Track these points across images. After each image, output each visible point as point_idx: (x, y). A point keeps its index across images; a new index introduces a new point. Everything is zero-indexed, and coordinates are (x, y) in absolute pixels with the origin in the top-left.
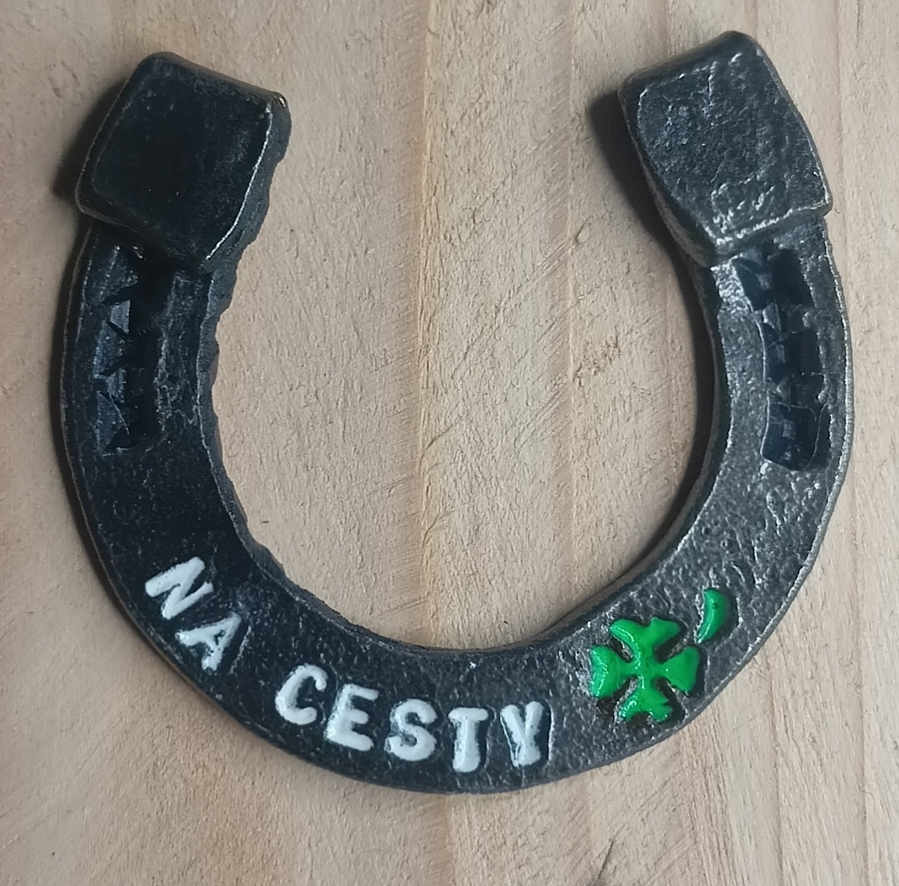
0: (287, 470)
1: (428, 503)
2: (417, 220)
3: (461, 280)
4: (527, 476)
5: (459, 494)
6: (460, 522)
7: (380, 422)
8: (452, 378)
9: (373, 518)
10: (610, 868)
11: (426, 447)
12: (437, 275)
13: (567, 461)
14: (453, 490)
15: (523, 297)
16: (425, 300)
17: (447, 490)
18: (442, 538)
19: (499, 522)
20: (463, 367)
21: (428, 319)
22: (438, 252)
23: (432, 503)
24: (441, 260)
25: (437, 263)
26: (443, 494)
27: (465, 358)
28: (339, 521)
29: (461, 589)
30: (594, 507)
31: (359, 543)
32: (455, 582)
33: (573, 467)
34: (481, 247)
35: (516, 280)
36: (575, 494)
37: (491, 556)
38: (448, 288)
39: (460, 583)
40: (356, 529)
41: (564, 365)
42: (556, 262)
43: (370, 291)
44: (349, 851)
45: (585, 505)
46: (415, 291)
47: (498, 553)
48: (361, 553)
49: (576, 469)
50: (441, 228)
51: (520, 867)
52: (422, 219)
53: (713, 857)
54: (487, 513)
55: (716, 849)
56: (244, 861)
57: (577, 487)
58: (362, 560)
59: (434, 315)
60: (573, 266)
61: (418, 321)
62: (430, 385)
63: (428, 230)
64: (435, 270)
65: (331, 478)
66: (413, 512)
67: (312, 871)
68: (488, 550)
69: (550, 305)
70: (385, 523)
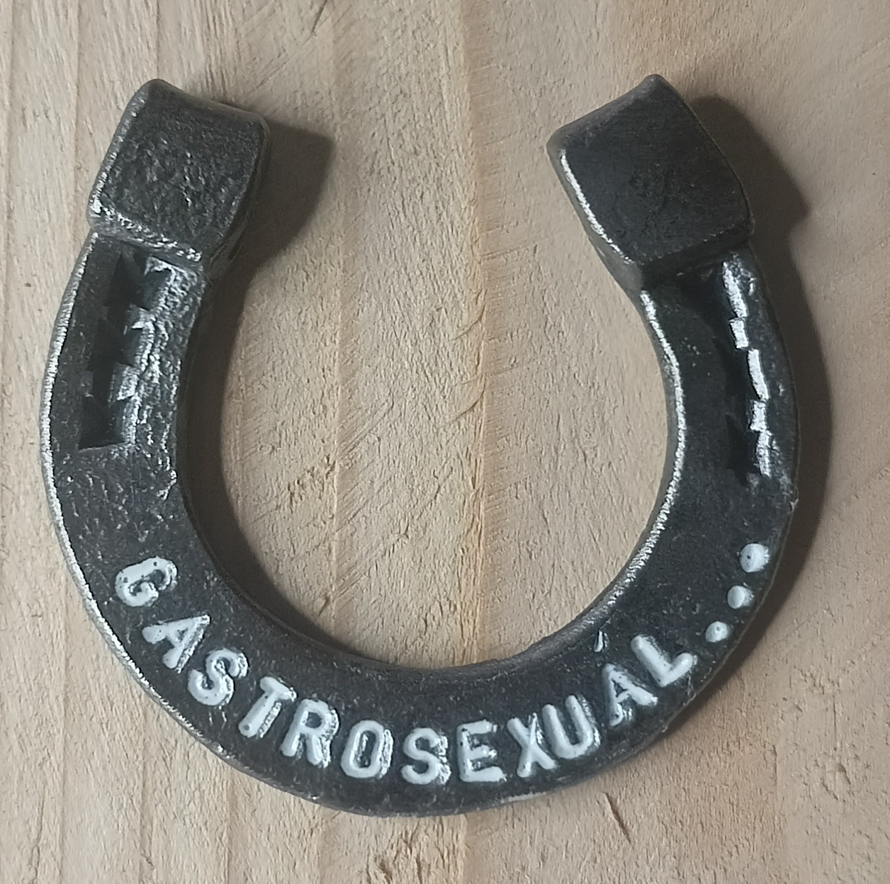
0: (615, 385)
1: (478, 349)
2: (483, 625)
3: (441, 563)
4: (383, 371)
5: (448, 356)
6: (449, 330)
7: (523, 428)
8: (452, 468)
9: (532, 337)
10: (316, 8)
11: (479, 403)
12: (464, 570)
13: (343, 385)
14: (454, 360)
15: (381, 545)
16: (476, 545)
17: (460, 361)
18: (465, 315)
19: (411, 329)
20: (441, 478)
21: (474, 527)
22: (463, 592)
23: (475, 349)
24: (459, 585)
25: (464, 582)
26: (464, 356)
27: (439, 487)
28: (565, 335)
29: (449, 267)
30: (319, 340)
31: (546, 313)
32: (455, 273)
33: (337, 379)
34: (420, 596)
35: (387, 562)
36: (337, 353)
37: (419, 297)
38: (454, 556)
39: (450, 272)
40: (548, 326)
41: (343, 476)
42: (347, 578)
43: (531, 557)
44: (561, 28)
45: (328, 343)
46: (486, 554)
47: (412, 300)
48: (545, 304)
49: (335, 377)
50: (459, 617)
51: (400, 10)
52: (478, 627)
53: (220, 16)
54: (421, 338)
55: (217, 23)
56: (661, 20)
57: (334, 360)
58: (543, 298)
59: (468, 531)
60: (331, 574)
61: (483, 526)
62: (473, 460)
63: (472, 614)
64: (466, 574)
65: (573, 377)
66: (493, 341)
67: (596, 10)
68: (422, 303)
69: (355, 537)
70: (520, 330)
